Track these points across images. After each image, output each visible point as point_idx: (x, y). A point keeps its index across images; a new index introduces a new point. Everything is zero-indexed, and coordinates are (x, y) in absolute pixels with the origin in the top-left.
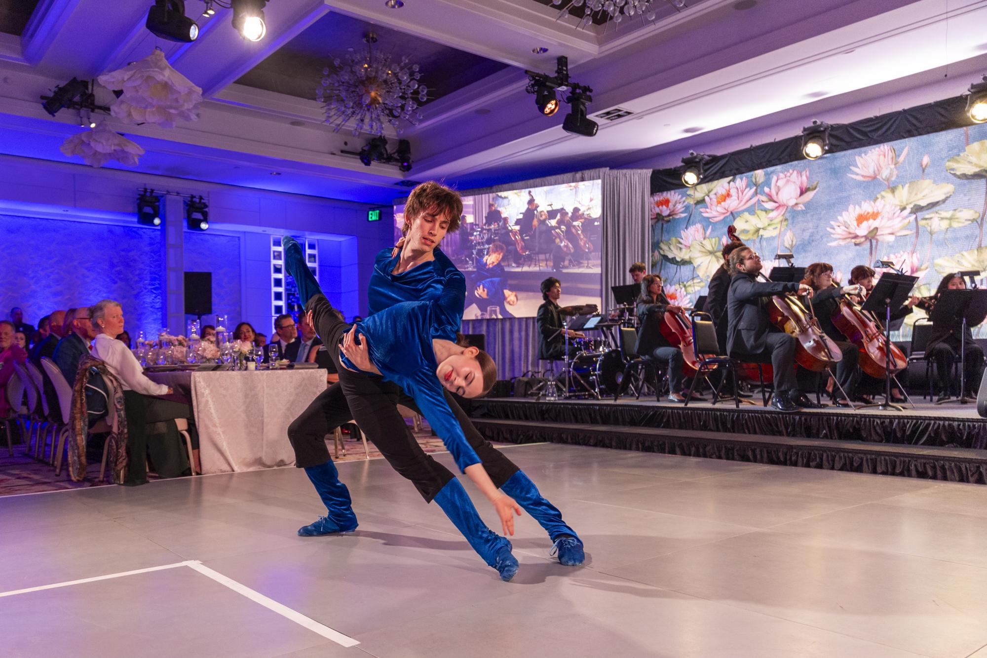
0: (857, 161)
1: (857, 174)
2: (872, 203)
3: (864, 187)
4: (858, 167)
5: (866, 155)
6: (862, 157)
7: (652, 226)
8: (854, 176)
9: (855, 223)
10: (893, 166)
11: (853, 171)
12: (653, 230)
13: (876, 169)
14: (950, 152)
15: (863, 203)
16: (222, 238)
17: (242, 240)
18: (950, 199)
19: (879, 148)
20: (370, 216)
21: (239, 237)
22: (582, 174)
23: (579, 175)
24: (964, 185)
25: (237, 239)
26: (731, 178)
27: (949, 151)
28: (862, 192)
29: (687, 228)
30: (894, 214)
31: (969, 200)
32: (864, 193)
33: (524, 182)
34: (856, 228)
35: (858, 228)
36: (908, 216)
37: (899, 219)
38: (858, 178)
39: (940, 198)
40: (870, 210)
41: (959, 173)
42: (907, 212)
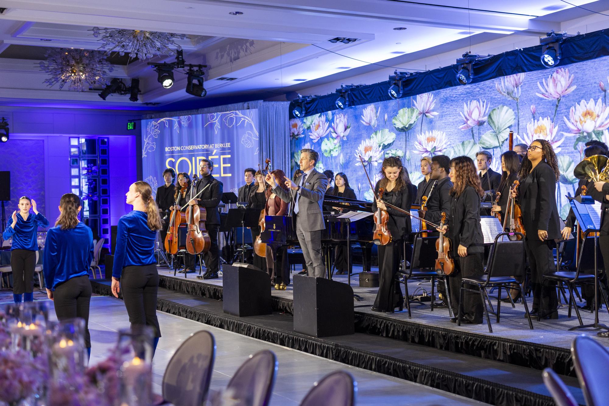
0: (364, 112)
1: (364, 121)
2: (369, 140)
3: (366, 130)
4: (364, 116)
5: (366, 109)
7: (291, 141)
9: (364, 152)
10: (375, 118)
11: (362, 119)
12: (291, 144)
13: (370, 119)
14: (393, 113)
15: (366, 139)
16: (30, 142)
17: (45, 142)
18: (395, 143)
19: (371, 105)
20: (129, 126)
21: (43, 140)
22: (248, 104)
23: (246, 105)
24: (399, 135)
25: (41, 142)
26: (320, 114)
28: (366, 132)
29: (304, 145)
30: (376, 149)
31: (400, 144)
32: (366, 134)
33: (216, 107)
35: (365, 155)
36: (381, 151)
37: (379, 152)
38: (364, 123)
39: (391, 141)
40: (369, 145)
41: (397, 127)
42: (381, 148)
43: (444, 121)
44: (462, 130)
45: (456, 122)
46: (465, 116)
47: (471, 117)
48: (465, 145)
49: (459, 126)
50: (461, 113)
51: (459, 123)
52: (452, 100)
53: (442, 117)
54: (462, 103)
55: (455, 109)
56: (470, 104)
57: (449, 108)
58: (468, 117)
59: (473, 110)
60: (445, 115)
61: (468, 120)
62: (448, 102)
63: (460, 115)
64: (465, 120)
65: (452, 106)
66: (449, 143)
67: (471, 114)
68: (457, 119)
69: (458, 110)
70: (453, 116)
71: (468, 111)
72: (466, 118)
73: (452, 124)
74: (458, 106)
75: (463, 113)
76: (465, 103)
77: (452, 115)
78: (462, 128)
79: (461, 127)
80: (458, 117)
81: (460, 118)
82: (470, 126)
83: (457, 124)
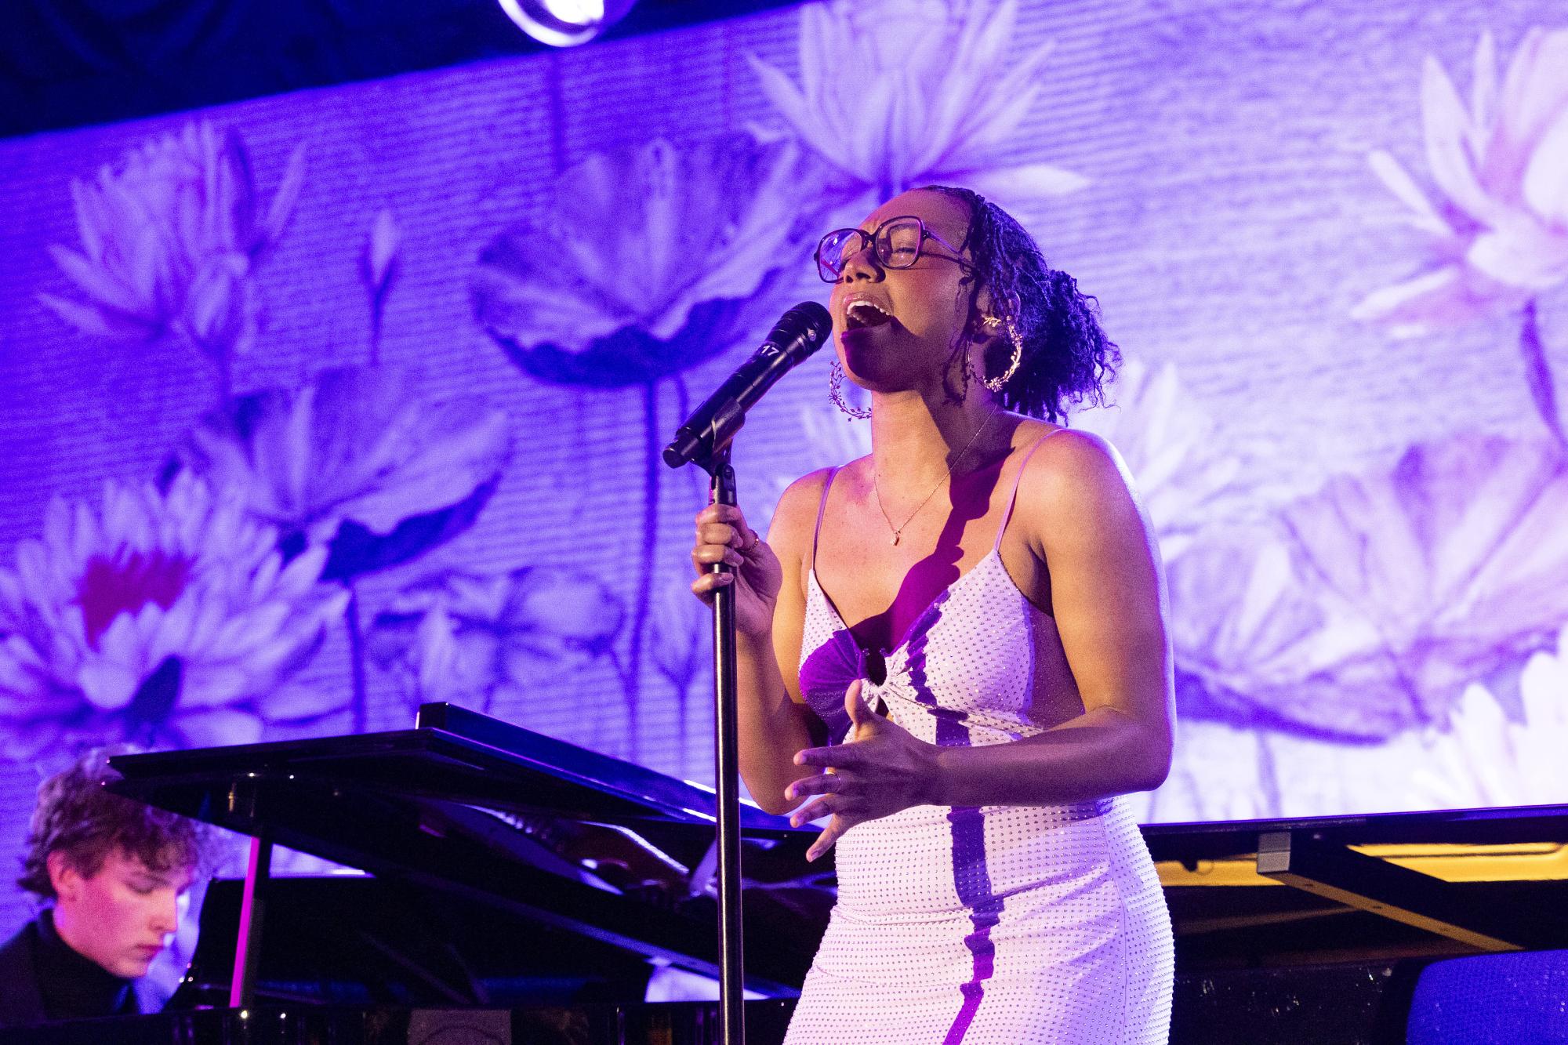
0: (80, 208)
1: (81, 297)
2: (151, 491)
3: (115, 384)
4: (81, 251)
5: (118, 173)
6: (99, 188)
8: (63, 307)
9: (75, 619)
10: (238, 263)
11: (61, 274)
13: (165, 271)
14: (489, 205)
15: (110, 487)
18: (497, 501)
19: (178, 135)
24: (553, 415)
27: (486, 193)
28: (100, 413)
30: (253, 574)
31: (577, 512)
32: (115, 428)
34: (80, 656)
35: (90, 656)
36: (316, 598)
37: (277, 611)
38: (88, 321)
39: (456, 489)
40: (142, 541)
41: (528, 339)
42: (310, 563)
43: (1156, 255)
44: (1401, 331)
45: (1320, 252)
46: (1432, 190)
47: (1511, 193)
48: (1439, 488)
49: (1358, 297)
50: (1382, 164)
51: (1361, 261)
52: (1260, 41)
53: (1136, 212)
54: (1394, 62)
55: (1314, 123)
56: (1501, 70)
57: (1221, 119)
58: (1473, 200)
59: (1540, 129)
60: (1171, 192)
61: (1468, 227)
62: (1219, 60)
63: (1371, 188)
64: (1436, 227)
65: (1259, 94)
66: (1224, 473)
67: (1519, 171)
68: (1329, 231)
69: (1344, 134)
70: (1276, 200)
71: (1480, 140)
72: (1450, 211)
73: (1269, 278)
74: (1339, 96)
75: (1405, 163)
76: (1432, 64)
77: (1258, 190)
78: (1406, 313)
79: (1387, 298)
80: (1350, 205)
81: (1375, 216)
82: (1498, 291)
83: (1336, 277)
